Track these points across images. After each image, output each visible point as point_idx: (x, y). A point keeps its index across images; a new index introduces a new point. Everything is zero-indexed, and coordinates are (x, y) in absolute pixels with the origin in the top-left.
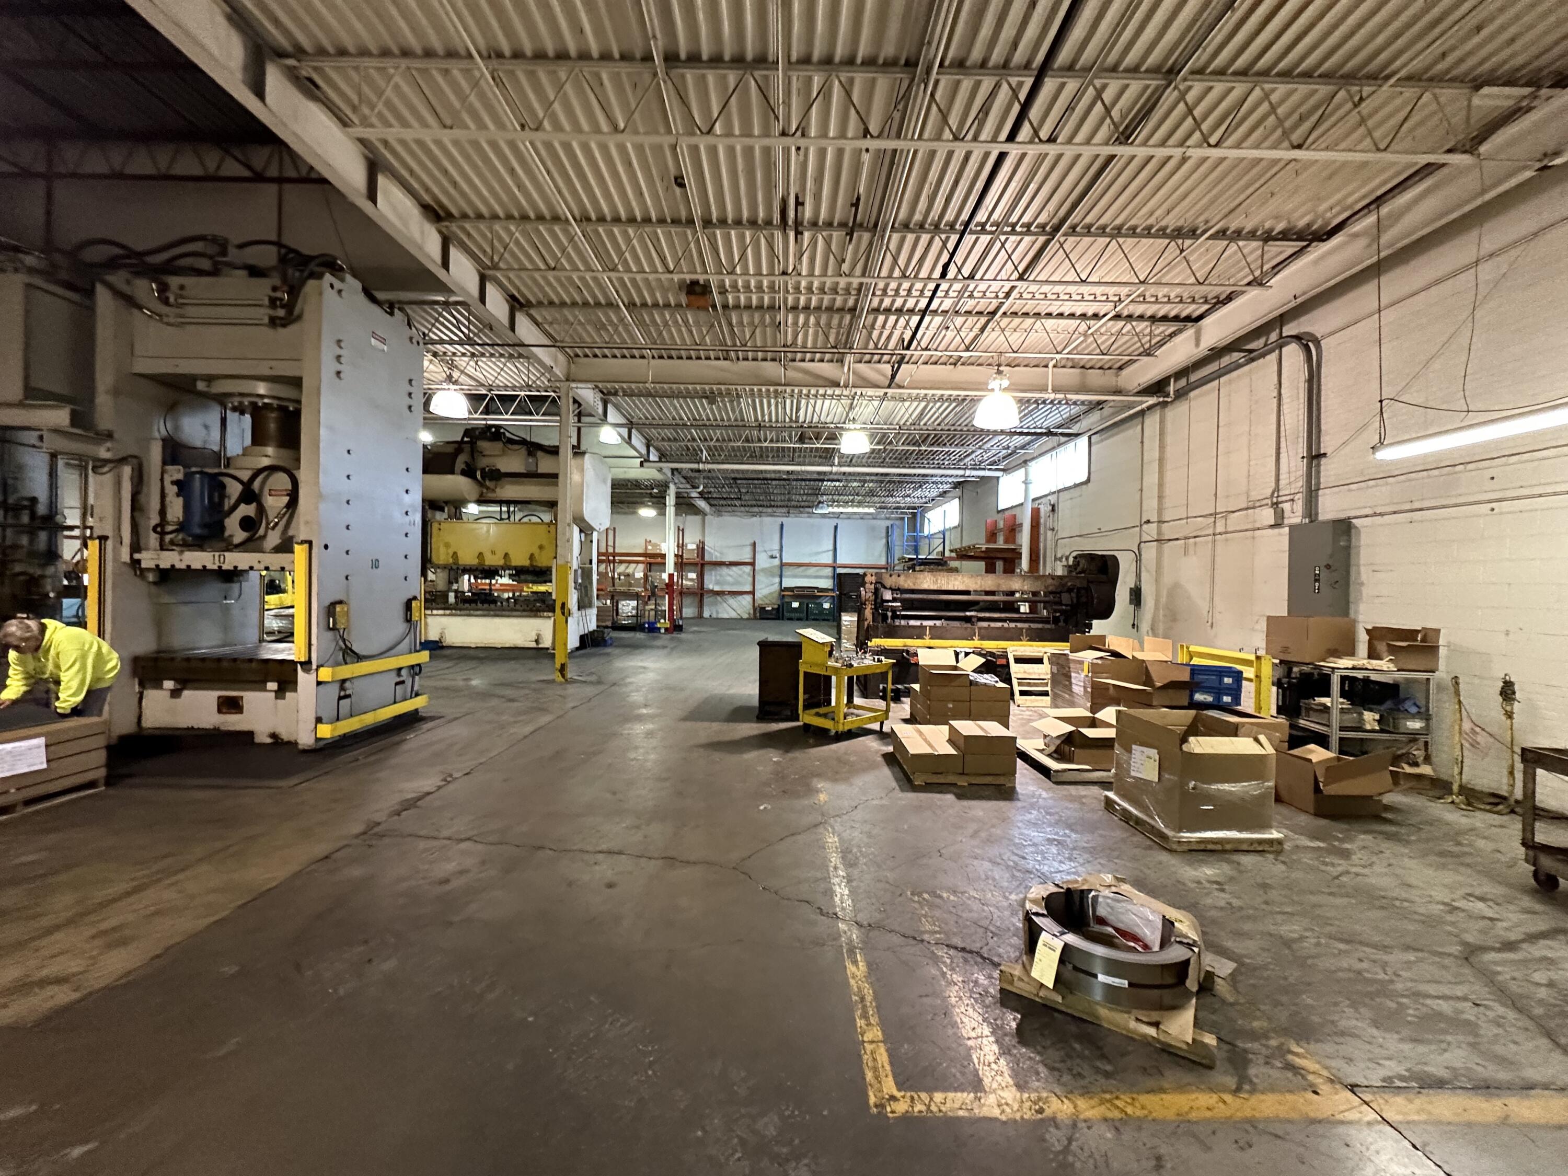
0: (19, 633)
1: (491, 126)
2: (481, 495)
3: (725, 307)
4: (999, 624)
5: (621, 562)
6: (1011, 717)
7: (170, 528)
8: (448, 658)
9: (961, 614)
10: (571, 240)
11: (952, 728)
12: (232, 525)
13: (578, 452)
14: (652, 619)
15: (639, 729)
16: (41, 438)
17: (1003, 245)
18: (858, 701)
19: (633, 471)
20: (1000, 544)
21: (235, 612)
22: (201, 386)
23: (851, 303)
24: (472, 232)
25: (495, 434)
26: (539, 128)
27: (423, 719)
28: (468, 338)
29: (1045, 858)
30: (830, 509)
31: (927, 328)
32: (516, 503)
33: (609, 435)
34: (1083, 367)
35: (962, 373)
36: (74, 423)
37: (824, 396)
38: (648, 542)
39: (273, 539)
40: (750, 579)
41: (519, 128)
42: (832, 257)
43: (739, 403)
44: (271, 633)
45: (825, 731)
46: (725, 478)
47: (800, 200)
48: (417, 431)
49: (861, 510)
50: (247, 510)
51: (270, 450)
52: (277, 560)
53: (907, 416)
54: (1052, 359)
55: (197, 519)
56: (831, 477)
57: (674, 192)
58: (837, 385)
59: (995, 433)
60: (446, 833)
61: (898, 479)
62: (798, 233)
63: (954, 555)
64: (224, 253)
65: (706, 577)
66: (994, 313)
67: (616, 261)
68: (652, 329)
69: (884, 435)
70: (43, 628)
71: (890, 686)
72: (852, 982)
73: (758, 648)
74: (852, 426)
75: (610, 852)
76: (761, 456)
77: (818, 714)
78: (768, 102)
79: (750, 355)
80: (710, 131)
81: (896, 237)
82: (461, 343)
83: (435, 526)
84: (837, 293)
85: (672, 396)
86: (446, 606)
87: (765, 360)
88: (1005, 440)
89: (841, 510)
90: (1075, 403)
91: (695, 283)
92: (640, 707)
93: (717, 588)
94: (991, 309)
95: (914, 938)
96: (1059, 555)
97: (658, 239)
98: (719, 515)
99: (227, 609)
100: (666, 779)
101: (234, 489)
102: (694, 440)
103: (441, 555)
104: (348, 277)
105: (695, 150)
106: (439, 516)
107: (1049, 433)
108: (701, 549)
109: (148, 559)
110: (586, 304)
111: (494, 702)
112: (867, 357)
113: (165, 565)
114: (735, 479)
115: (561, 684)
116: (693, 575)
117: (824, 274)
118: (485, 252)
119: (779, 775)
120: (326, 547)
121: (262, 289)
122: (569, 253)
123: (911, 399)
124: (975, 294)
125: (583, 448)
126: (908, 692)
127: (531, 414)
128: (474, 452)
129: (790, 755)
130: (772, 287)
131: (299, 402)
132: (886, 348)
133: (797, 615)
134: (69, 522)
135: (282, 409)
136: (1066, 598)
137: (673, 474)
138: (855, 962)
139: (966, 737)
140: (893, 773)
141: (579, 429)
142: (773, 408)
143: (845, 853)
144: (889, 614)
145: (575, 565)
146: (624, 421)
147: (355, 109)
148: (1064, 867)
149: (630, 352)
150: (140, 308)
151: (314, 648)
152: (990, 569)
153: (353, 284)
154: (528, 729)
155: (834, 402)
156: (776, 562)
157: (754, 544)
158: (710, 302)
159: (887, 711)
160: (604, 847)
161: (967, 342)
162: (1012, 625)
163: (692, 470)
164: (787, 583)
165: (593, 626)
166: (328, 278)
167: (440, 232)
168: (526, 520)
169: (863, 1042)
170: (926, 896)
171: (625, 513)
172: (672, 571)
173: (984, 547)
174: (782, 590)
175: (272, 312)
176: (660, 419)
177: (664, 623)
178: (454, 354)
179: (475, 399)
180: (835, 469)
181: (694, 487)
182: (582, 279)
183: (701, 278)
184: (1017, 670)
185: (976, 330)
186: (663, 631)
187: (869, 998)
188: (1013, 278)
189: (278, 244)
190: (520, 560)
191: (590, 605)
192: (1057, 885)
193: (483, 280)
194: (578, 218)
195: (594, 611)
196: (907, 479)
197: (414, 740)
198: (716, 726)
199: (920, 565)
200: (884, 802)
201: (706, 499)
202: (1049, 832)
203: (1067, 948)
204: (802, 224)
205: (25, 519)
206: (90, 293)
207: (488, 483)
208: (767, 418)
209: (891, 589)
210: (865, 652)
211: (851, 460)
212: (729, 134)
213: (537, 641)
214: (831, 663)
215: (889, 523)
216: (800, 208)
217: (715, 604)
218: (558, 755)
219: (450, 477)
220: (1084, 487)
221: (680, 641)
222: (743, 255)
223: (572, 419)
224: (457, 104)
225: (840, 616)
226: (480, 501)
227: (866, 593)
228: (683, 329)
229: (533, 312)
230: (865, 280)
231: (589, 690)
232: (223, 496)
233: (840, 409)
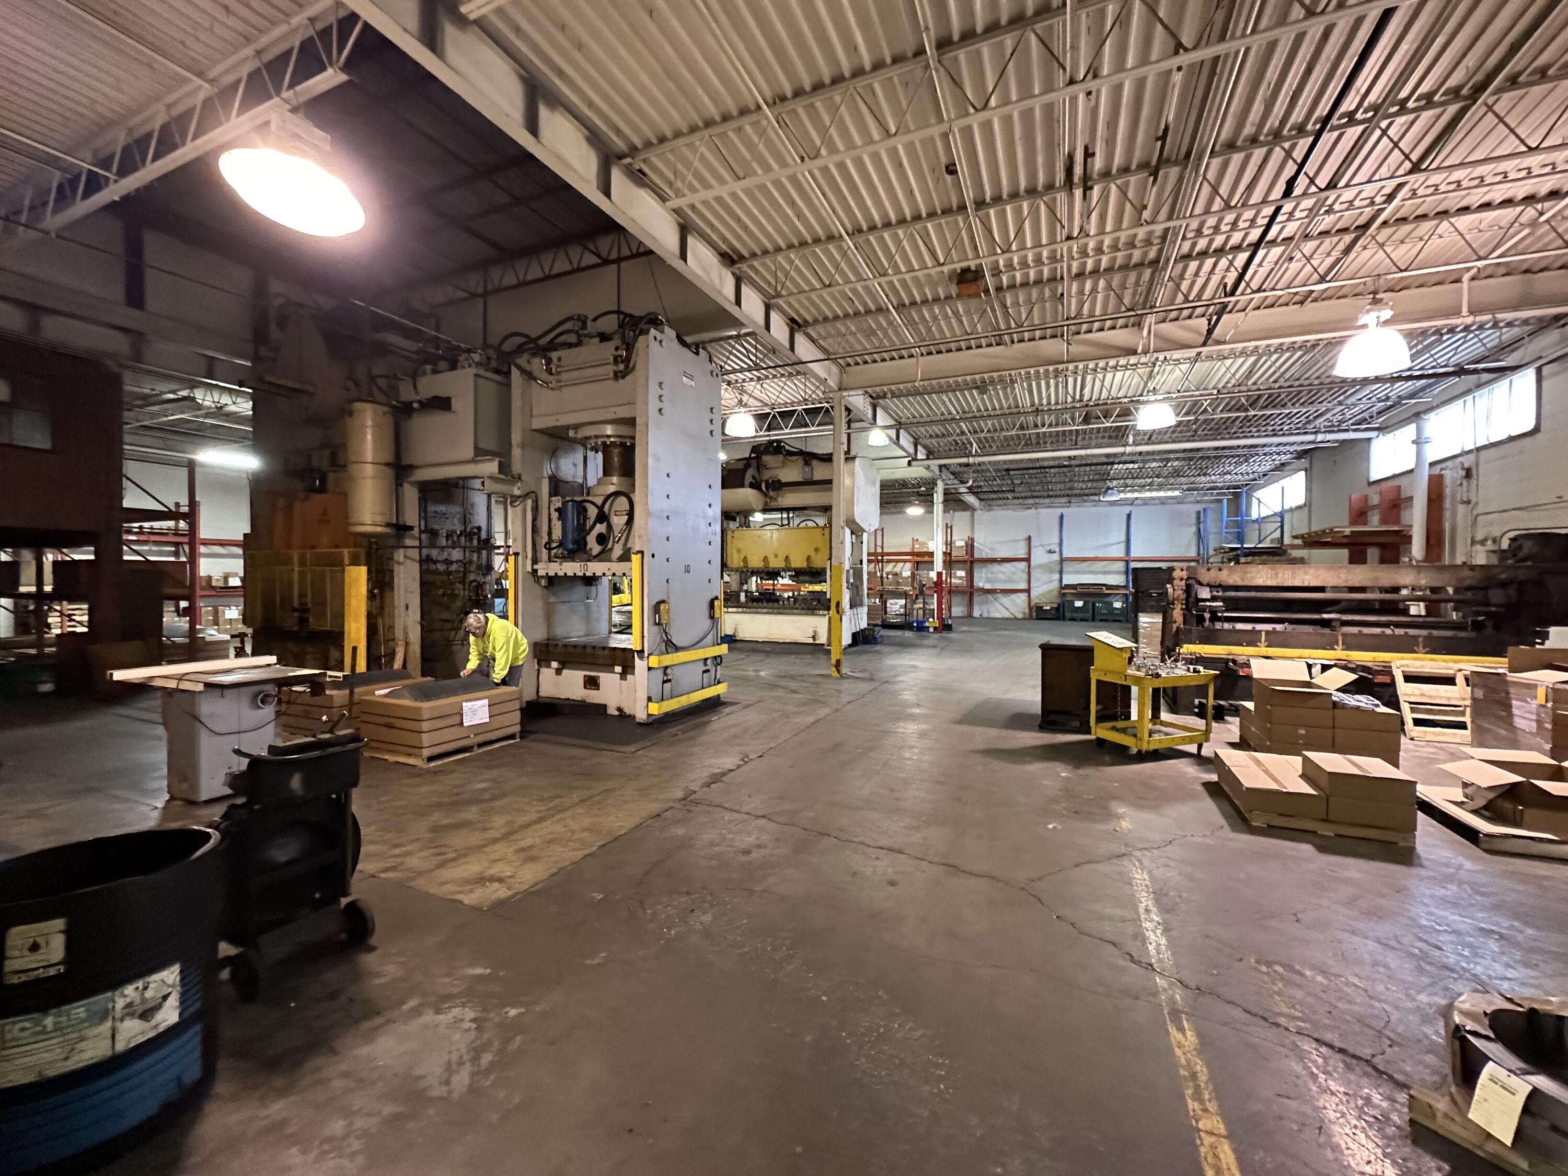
0: (475, 624)
1: (775, 166)
2: (766, 504)
3: (999, 289)
4: (1377, 631)
5: (889, 561)
6: (1401, 753)
7: (554, 545)
8: (741, 651)
9: (1315, 616)
10: (844, 255)
11: (1306, 760)
12: (591, 540)
13: (850, 458)
14: (921, 618)
15: (911, 728)
16: (483, 483)
17: (1384, 132)
18: (1165, 716)
19: (901, 471)
20: (1374, 523)
21: (594, 609)
22: (571, 434)
23: (1152, 254)
24: (760, 268)
25: (776, 448)
26: (817, 155)
27: (724, 704)
28: (756, 364)
29: (1476, 955)
30: (1122, 495)
31: (1260, 265)
32: (794, 509)
33: (878, 438)
34: (1527, 271)
35: (1312, 312)
36: (500, 472)
37: (1115, 368)
38: (915, 541)
39: (618, 551)
40: (1025, 576)
41: (799, 161)
42: (1128, 205)
43: (1013, 389)
44: (615, 626)
45: (1125, 748)
46: (997, 470)
47: (1090, 151)
48: (717, 452)
49: (1162, 494)
50: (600, 528)
51: (615, 479)
52: (619, 567)
53: (1229, 375)
54: (1469, 269)
55: (570, 537)
56: (1123, 459)
57: (944, 181)
58: (1134, 352)
59: (1365, 382)
60: (745, 808)
61: (1214, 453)
62: (1087, 189)
63: (1299, 542)
64: (584, 326)
65: (975, 575)
66: (1366, 226)
67: (886, 265)
68: (921, 326)
69: (1195, 403)
70: (487, 619)
71: (1211, 702)
72: (1178, 1052)
73: (1040, 651)
74: (1152, 398)
75: (891, 850)
76: (1038, 443)
77: (1114, 729)
78: (1052, 53)
79: (1026, 336)
80: (985, 106)
81: (1216, 162)
82: (750, 370)
83: (729, 533)
84: (1134, 247)
85: (940, 391)
86: (739, 605)
87: (1043, 338)
88: (1382, 390)
89: (1136, 495)
90: (1510, 324)
91: (966, 271)
92: (911, 706)
93: (988, 586)
94: (1361, 221)
95: (1265, 1019)
96: (1479, 536)
97: (928, 234)
98: (989, 510)
99: (588, 607)
100: (942, 783)
101: (592, 512)
102: (963, 433)
103: (735, 561)
104: (667, 329)
105: (967, 132)
106: (733, 525)
107: (1460, 371)
108: (970, 546)
109: (542, 570)
110: (857, 314)
111: (780, 693)
112: (1173, 315)
113: (551, 574)
114: (1007, 470)
115: (837, 678)
116: (961, 573)
117: (1118, 227)
118: (769, 283)
119: (1068, 792)
120: (653, 556)
121: (608, 350)
122: (842, 269)
123: (1234, 355)
124: (1337, 207)
125: (853, 453)
126: (1236, 711)
127: (806, 425)
128: (760, 467)
129: (1081, 772)
130: (1053, 258)
131: (633, 438)
132: (1199, 300)
133: (1081, 615)
134: (498, 544)
135: (623, 445)
136: (1496, 596)
137: (940, 471)
138: (1181, 1030)
139: (1330, 773)
140: (1220, 808)
141: (849, 435)
142: (1052, 389)
143: (1159, 896)
144: (1207, 615)
145: (847, 566)
146: (892, 422)
147: (671, 184)
148: (1511, 973)
149: (901, 353)
150: (535, 379)
151: (646, 640)
152: (1357, 558)
153: (670, 333)
154: (812, 719)
155: (1128, 372)
156: (1056, 557)
157: (1029, 538)
158: (982, 287)
159: (1208, 731)
160: (884, 843)
161: (1321, 270)
162: (1400, 632)
163: (960, 465)
164: (1068, 579)
165: (864, 624)
166: (653, 332)
167: (733, 274)
168: (803, 525)
169: (1199, 1130)
170: (1279, 969)
171: (892, 513)
172: (940, 570)
173: (1347, 531)
174: (1062, 588)
175: (615, 368)
176: (928, 416)
177: (932, 623)
178: (744, 380)
179: (760, 418)
180: (1128, 449)
181: (962, 482)
182: (854, 291)
183: (973, 264)
184: (1406, 691)
185: (1336, 254)
186: (931, 630)
187: (1203, 1078)
188: (1401, 172)
189: (618, 312)
190: (798, 562)
191: (861, 605)
192: (1510, 1000)
193: (768, 308)
194: (850, 231)
195: (865, 610)
196: (1227, 452)
197: (719, 722)
198: (993, 732)
199: (1246, 555)
200: (1208, 841)
201: (974, 493)
202: (1484, 919)
203: (1535, 1094)
204: (1090, 179)
205: (475, 542)
206: (508, 374)
207: (771, 493)
208: (1045, 402)
209: (1208, 585)
210: (1176, 661)
211: (1151, 437)
212: (1005, 102)
213: (814, 637)
214: (1131, 671)
215: (1199, 507)
216: (1089, 160)
217: (985, 602)
218: (837, 747)
219: (740, 490)
220: (1528, 440)
221: (951, 641)
222: (1020, 230)
223: (844, 426)
224: (748, 156)
225: (1136, 617)
226: (765, 510)
227: (1175, 590)
228: (953, 321)
229: (810, 330)
230: (1171, 224)
231: (863, 687)
232: (586, 518)
233: (1136, 379)
